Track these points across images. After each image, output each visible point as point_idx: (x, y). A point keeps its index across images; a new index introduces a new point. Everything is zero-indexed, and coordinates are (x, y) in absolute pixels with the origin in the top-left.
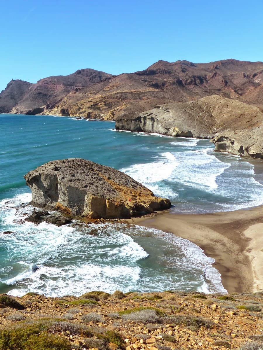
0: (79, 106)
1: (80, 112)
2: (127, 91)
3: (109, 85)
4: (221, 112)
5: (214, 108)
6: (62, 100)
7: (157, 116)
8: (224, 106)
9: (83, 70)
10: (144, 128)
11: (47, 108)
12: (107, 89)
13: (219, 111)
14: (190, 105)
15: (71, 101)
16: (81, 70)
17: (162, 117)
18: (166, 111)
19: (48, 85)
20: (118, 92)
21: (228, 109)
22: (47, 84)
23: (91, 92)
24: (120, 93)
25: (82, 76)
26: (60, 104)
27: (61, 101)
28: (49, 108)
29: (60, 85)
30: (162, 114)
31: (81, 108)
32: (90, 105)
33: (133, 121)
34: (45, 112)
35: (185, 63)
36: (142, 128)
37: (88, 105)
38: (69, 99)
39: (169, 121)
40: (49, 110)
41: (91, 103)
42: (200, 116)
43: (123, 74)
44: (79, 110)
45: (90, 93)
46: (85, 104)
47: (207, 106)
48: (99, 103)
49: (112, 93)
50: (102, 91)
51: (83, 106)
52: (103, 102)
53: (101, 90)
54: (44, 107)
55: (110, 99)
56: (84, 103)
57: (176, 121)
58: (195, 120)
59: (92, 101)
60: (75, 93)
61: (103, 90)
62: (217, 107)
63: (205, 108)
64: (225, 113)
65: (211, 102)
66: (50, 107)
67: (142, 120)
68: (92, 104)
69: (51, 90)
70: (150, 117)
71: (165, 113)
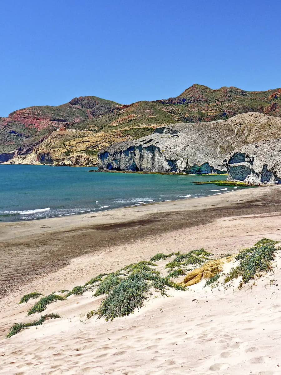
0: (68, 149)
1: (68, 157)
2: (145, 126)
3: (118, 118)
4: (260, 135)
5: (250, 130)
6: (44, 141)
7: (158, 142)
8: (264, 127)
9: (83, 99)
10: (140, 166)
11: (19, 154)
12: (116, 125)
13: (257, 134)
14: (212, 126)
15: (57, 141)
16: (80, 98)
17: (166, 144)
18: (172, 135)
19: (26, 120)
20: (131, 127)
21: (270, 130)
22: (25, 118)
23: (91, 129)
24: (134, 129)
25: (80, 107)
26: (40, 147)
27: (42, 142)
28: (22, 152)
29: (46, 120)
30: (166, 139)
31: (72, 152)
32: (85, 147)
33: (123, 155)
34: (14, 159)
35: (233, 90)
36: (138, 166)
37: (83, 147)
38: (54, 139)
39: (176, 149)
40: (23, 156)
41: (87, 143)
42: (227, 141)
43: (139, 102)
44: (68, 155)
45: (89, 130)
46: (77, 145)
47: (239, 127)
48: (100, 143)
49: (121, 130)
50: (107, 127)
51: (74, 148)
52: (106, 142)
53: (105, 126)
54: (15, 152)
55: (118, 137)
56: (77, 143)
57: (187, 148)
58: (218, 147)
59: (89, 141)
60: (65, 129)
61: (109, 126)
62: (254, 129)
63: (236, 131)
64: (265, 137)
65: (246, 122)
66: (24, 151)
67: (137, 152)
68: (89, 146)
69: (30, 127)
70: (148, 145)
71: (172, 138)
